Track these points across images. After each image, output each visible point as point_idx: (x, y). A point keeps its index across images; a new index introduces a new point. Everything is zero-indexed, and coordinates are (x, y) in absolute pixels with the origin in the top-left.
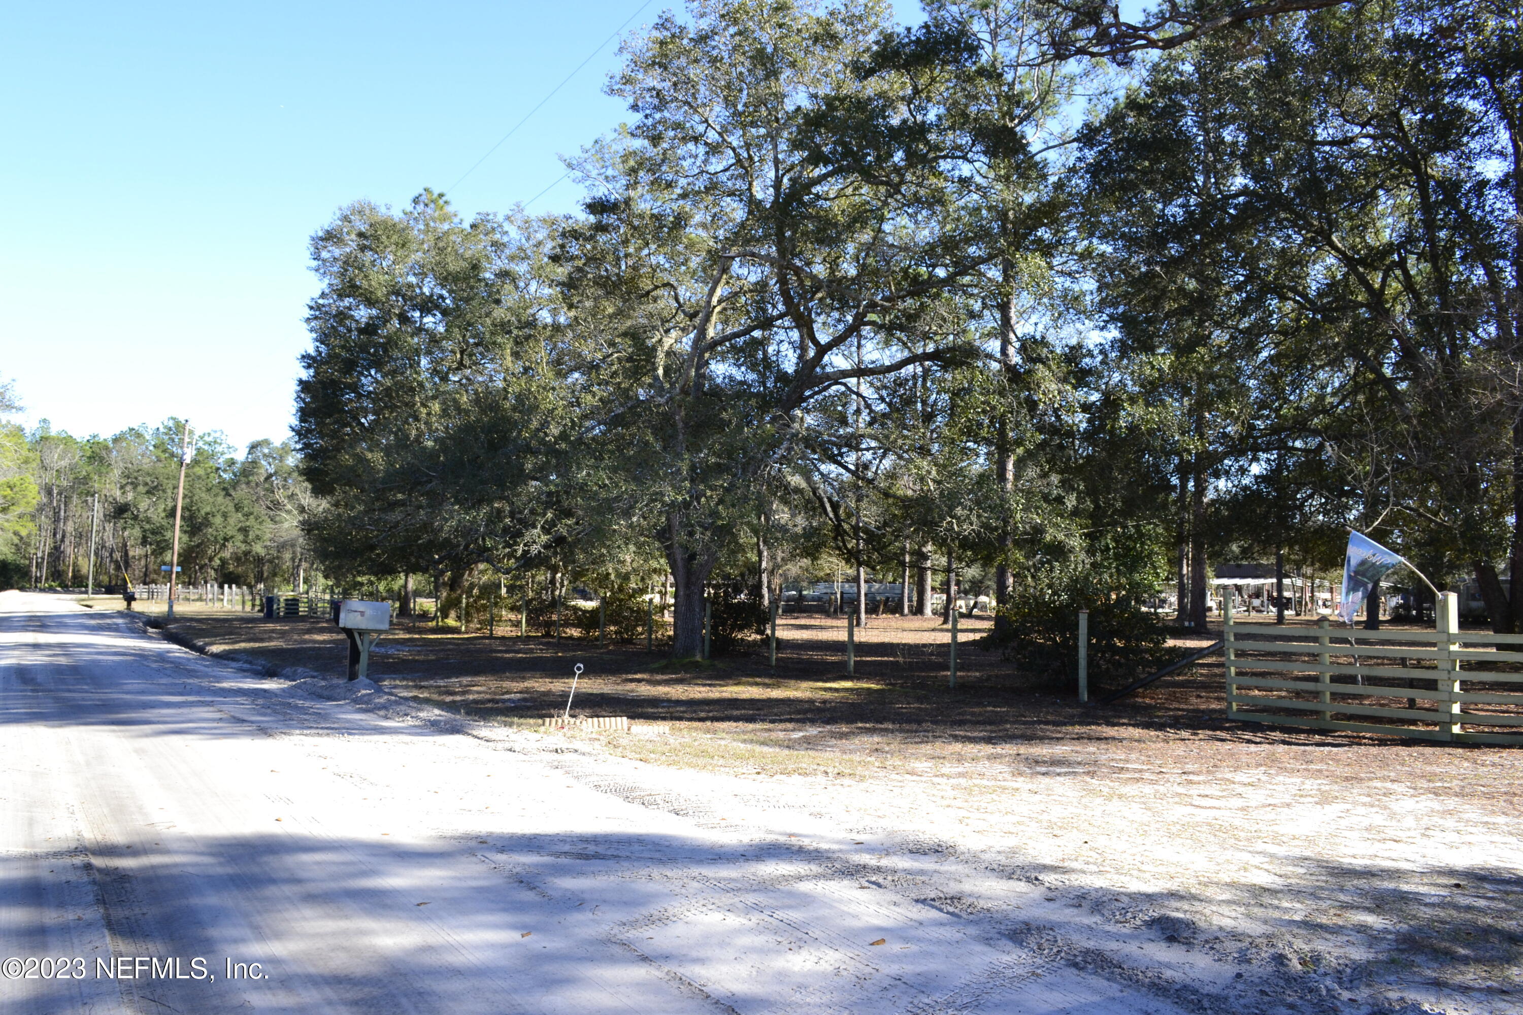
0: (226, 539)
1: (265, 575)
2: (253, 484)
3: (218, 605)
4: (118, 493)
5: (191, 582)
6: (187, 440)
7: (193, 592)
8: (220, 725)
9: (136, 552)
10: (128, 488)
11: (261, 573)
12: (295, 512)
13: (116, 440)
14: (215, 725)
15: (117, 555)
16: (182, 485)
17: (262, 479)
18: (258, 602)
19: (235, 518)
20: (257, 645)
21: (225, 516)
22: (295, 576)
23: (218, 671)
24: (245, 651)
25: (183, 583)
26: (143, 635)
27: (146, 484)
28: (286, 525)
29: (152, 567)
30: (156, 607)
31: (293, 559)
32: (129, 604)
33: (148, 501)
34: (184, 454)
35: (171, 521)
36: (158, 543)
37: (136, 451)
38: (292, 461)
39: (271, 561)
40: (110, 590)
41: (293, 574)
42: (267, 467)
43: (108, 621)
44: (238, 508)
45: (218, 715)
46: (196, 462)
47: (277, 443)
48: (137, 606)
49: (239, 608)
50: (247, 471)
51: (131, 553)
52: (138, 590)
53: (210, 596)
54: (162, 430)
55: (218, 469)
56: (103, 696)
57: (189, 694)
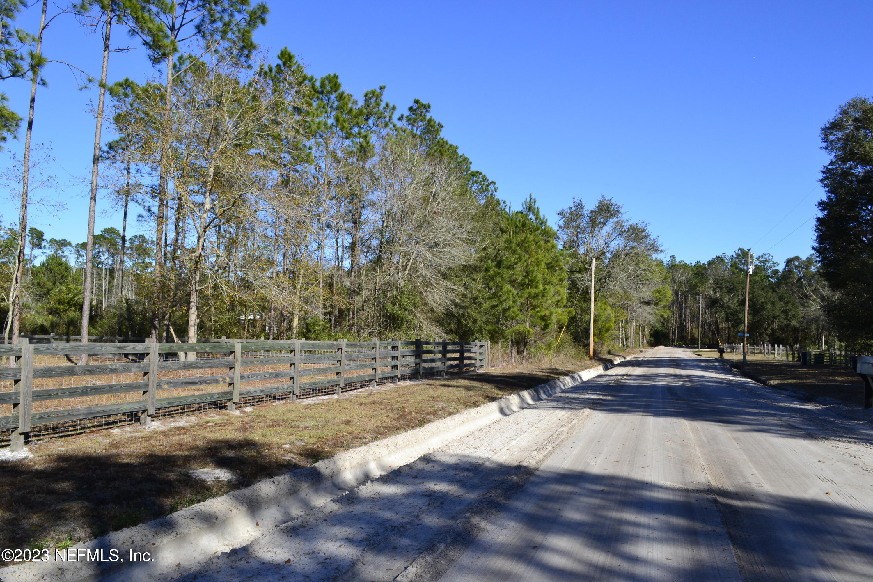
0: (774, 317)
1: (800, 339)
2: (790, 284)
3: (771, 357)
4: (712, 293)
5: (754, 342)
6: (750, 261)
7: (756, 349)
8: (781, 429)
9: (723, 325)
10: (717, 290)
11: (797, 337)
12: (819, 300)
13: (710, 264)
14: (779, 428)
15: (713, 327)
16: (748, 286)
17: (795, 281)
18: (796, 355)
19: (779, 305)
20: (798, 381)
21: (773, 304)
22: (820, 340)
23: (776, 396)
24: (791, 384)
25: (750, 343)
26: (730, 373)
27: (727, 287)
28: (813, 308)
29: (732, 333)
30: (736, 357)
31: (817, 329)
32: (721, 355)
33: (728, 297)
34: (748, 269)
35: (742, 308)
36: (735, 321)
37: (721, 268)
38: (813, 269)
39: (803, 331)
40: (710, 347)
41: (817, 338)
42: (798, 273)
43: (711, 364)
44: (781, 299)
45: (779, 423)
46: (755, 273)
47: (804, 258)
48: (726, 356)
49: (785, 358)
50: (786, 276)
51: (720, 326)
52: (725, 347)
53: (766, 351)
54: (735, 256)
55: (768, 276)
56: (713, 406)
57: (761, 408)
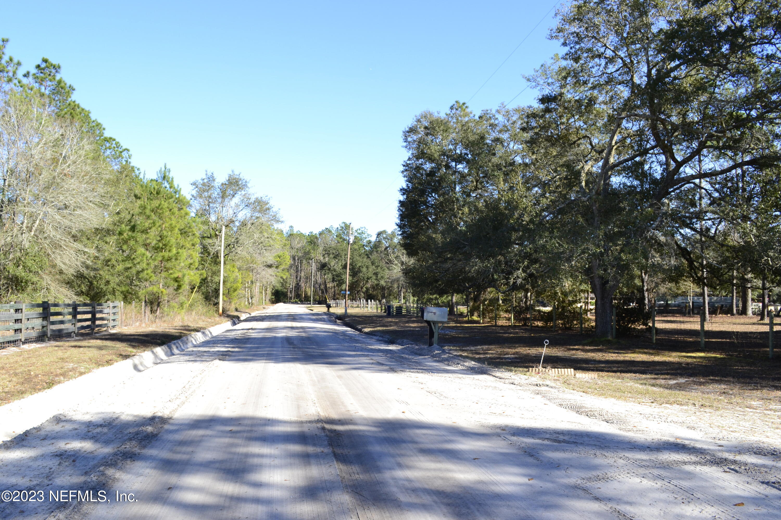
0: (368, 279)
1: (386, 295)
2: (379, 252)
3: (366, 309)
4: (322, 258)
5: (353, 299)
6: (351, 232)
7: (355, 304)
8: (373, 366)
9: (330, 285)
10: (326, 256)
11: (384, 294)
12: (399, 265)
13: (320, 234)
14: (370, 366)
15: (322, 287)
16: (349, 253)
17: (383, 249)
18: (383, 308)
19: (372, 268)
20: (385, 328)
21: (367, 267)
22: (399, 295)
23: (368, 340)
24: (379, 331)
25: (350, 299)
26: (335, 323)
27: (333, 254)
28: (395, 271)
29: (337, 292)
30: (338, 310)
31: (398, 287)
32: (328, 309)
33: (335, 262)
34: (349, 239)
35: (344, 270)
36: (339, 281)
37: (329, 238)
38: (396, 240)
39: (388, 289)
40: (320, 303)
41: (398, 295)
42: (385, 244)
43: (320, 317)
44: (373, 264)
45: (371, 361)
46: (354, 243)
47: (389, 232)
48: (332, 310)
49: (375, 311)
50: (377, 245)
51: (328, 286)
52: (332, 302)
53: (362, 305)
54: (339, 228)
55: (364, 245)
56: (322, 351)
57: (358, 351)
